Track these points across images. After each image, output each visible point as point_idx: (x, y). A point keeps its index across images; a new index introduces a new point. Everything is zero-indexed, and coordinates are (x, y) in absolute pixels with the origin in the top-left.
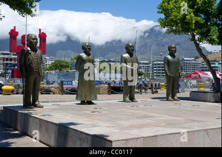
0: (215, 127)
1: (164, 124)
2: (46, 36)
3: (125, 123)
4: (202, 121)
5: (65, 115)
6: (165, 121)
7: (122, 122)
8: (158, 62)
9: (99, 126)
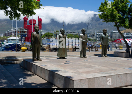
0: (122, 73)
1: (98, 71)
2: (41, 20)
3: (80, 70)
4: (117, 70)
5: (52, 65)
6: (99, 70)
7: (79, 70)
8: (99, 33)
9: (68, 72)
